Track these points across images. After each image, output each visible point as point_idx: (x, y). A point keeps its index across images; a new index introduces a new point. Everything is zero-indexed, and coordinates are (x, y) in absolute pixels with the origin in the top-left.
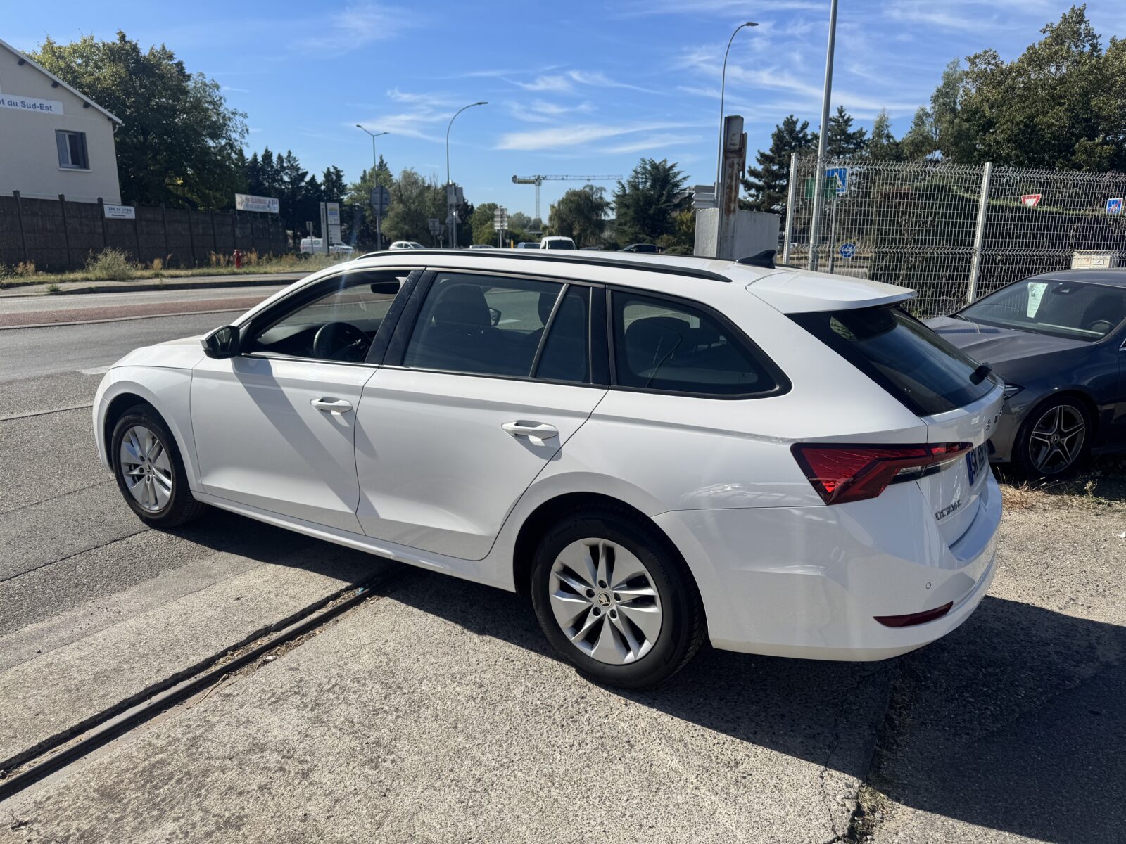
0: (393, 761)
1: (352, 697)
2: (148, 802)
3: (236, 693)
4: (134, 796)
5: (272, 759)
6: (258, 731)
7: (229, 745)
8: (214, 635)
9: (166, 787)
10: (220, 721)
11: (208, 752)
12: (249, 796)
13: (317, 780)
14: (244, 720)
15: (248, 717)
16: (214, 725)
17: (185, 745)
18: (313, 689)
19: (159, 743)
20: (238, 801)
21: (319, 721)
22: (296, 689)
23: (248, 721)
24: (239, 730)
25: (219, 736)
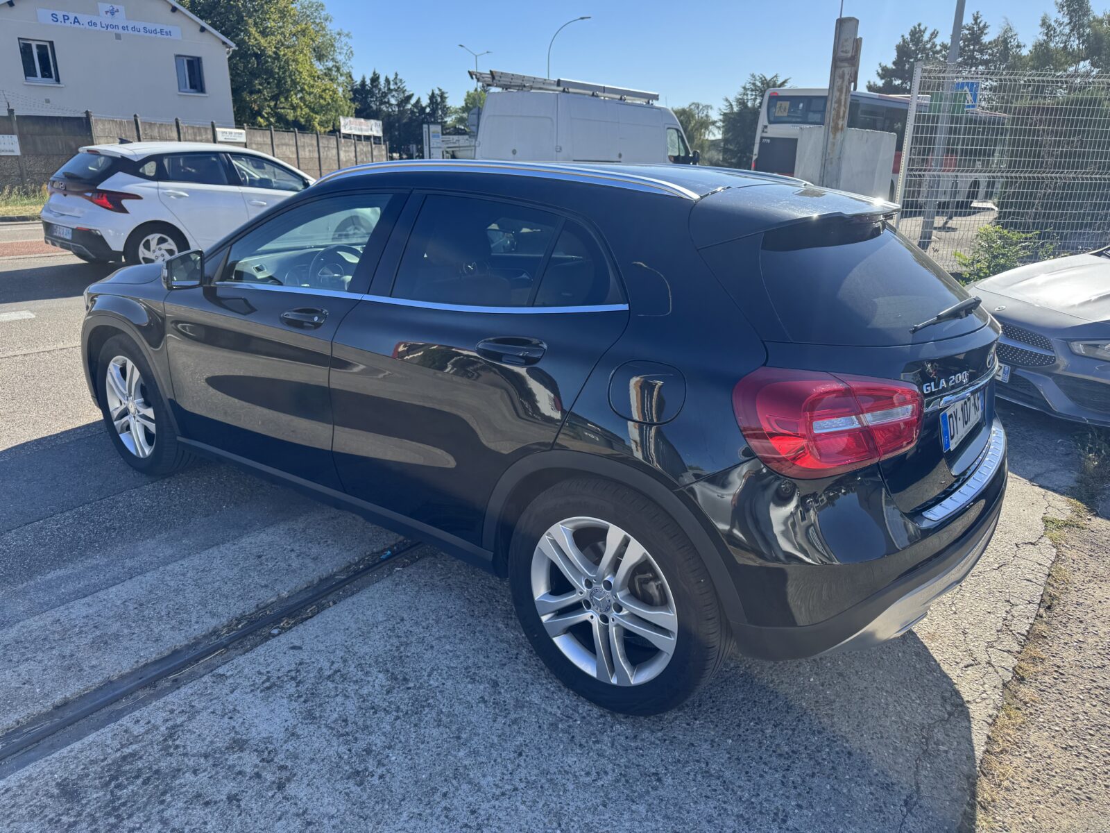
0: (381, 777)
1: (352, 688)
2: (107, 806)
3: (228, 674)
4: (95, 796)
5: (249, 761)
6: (243, 723)
7: (208, 739)
8: (224, 601)
9: (130, 788)
10: (205, 708)
11: (185, 747)
12: (215, 808)
13: (293, 795)
14: (231, 707)
15: (236, 705)
16: (198, 712)
17: (163, 735)
18: (312, 675)
19: (137, 730)
20: (202, 813)
21: (310, 716)
22: (293, 674)
23: (235, 709)
24: (222, 721)
25: (200, 727)
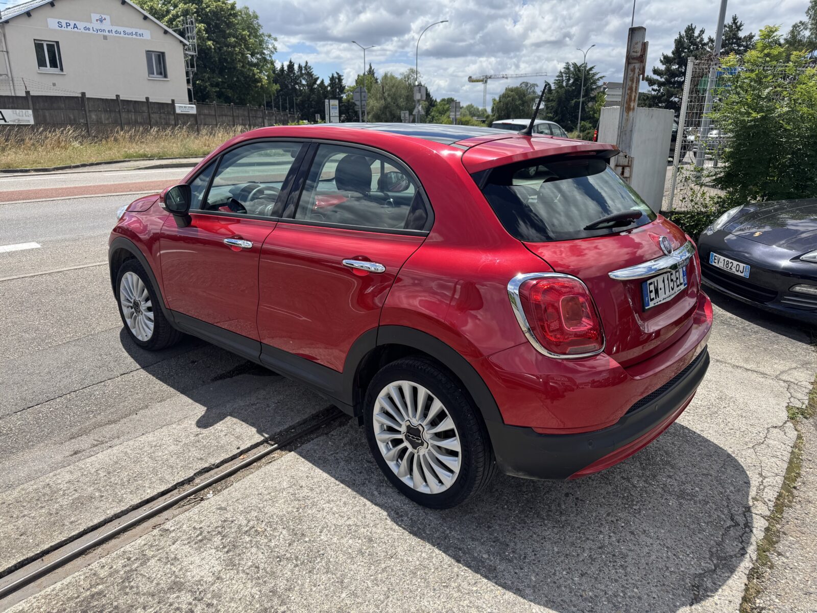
1: (263, 541)
3: (173, 528)
5: (186, 600)
6: (181, 569)
7: (155, 582)
8: (170, 470)
10: (153, 556)
11: (137, 587)
14: (173, 556)
15: (176, 554)
16: (148, 560)
17: (121, 578)
18: (233, 530)
19: (103, 573)
21: (231, 564)
22: (220, 529)
23: (176, 559)
24: (166, 567)
25: (150, 571)
